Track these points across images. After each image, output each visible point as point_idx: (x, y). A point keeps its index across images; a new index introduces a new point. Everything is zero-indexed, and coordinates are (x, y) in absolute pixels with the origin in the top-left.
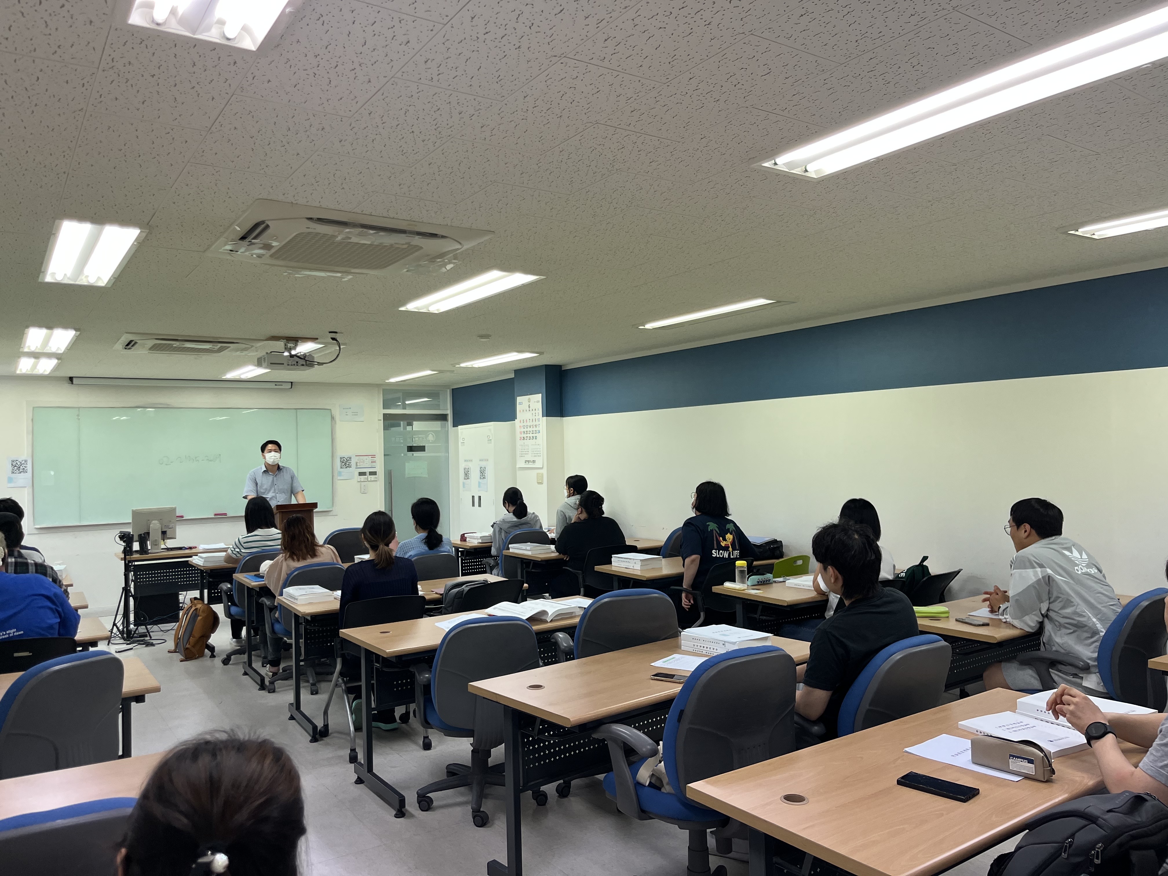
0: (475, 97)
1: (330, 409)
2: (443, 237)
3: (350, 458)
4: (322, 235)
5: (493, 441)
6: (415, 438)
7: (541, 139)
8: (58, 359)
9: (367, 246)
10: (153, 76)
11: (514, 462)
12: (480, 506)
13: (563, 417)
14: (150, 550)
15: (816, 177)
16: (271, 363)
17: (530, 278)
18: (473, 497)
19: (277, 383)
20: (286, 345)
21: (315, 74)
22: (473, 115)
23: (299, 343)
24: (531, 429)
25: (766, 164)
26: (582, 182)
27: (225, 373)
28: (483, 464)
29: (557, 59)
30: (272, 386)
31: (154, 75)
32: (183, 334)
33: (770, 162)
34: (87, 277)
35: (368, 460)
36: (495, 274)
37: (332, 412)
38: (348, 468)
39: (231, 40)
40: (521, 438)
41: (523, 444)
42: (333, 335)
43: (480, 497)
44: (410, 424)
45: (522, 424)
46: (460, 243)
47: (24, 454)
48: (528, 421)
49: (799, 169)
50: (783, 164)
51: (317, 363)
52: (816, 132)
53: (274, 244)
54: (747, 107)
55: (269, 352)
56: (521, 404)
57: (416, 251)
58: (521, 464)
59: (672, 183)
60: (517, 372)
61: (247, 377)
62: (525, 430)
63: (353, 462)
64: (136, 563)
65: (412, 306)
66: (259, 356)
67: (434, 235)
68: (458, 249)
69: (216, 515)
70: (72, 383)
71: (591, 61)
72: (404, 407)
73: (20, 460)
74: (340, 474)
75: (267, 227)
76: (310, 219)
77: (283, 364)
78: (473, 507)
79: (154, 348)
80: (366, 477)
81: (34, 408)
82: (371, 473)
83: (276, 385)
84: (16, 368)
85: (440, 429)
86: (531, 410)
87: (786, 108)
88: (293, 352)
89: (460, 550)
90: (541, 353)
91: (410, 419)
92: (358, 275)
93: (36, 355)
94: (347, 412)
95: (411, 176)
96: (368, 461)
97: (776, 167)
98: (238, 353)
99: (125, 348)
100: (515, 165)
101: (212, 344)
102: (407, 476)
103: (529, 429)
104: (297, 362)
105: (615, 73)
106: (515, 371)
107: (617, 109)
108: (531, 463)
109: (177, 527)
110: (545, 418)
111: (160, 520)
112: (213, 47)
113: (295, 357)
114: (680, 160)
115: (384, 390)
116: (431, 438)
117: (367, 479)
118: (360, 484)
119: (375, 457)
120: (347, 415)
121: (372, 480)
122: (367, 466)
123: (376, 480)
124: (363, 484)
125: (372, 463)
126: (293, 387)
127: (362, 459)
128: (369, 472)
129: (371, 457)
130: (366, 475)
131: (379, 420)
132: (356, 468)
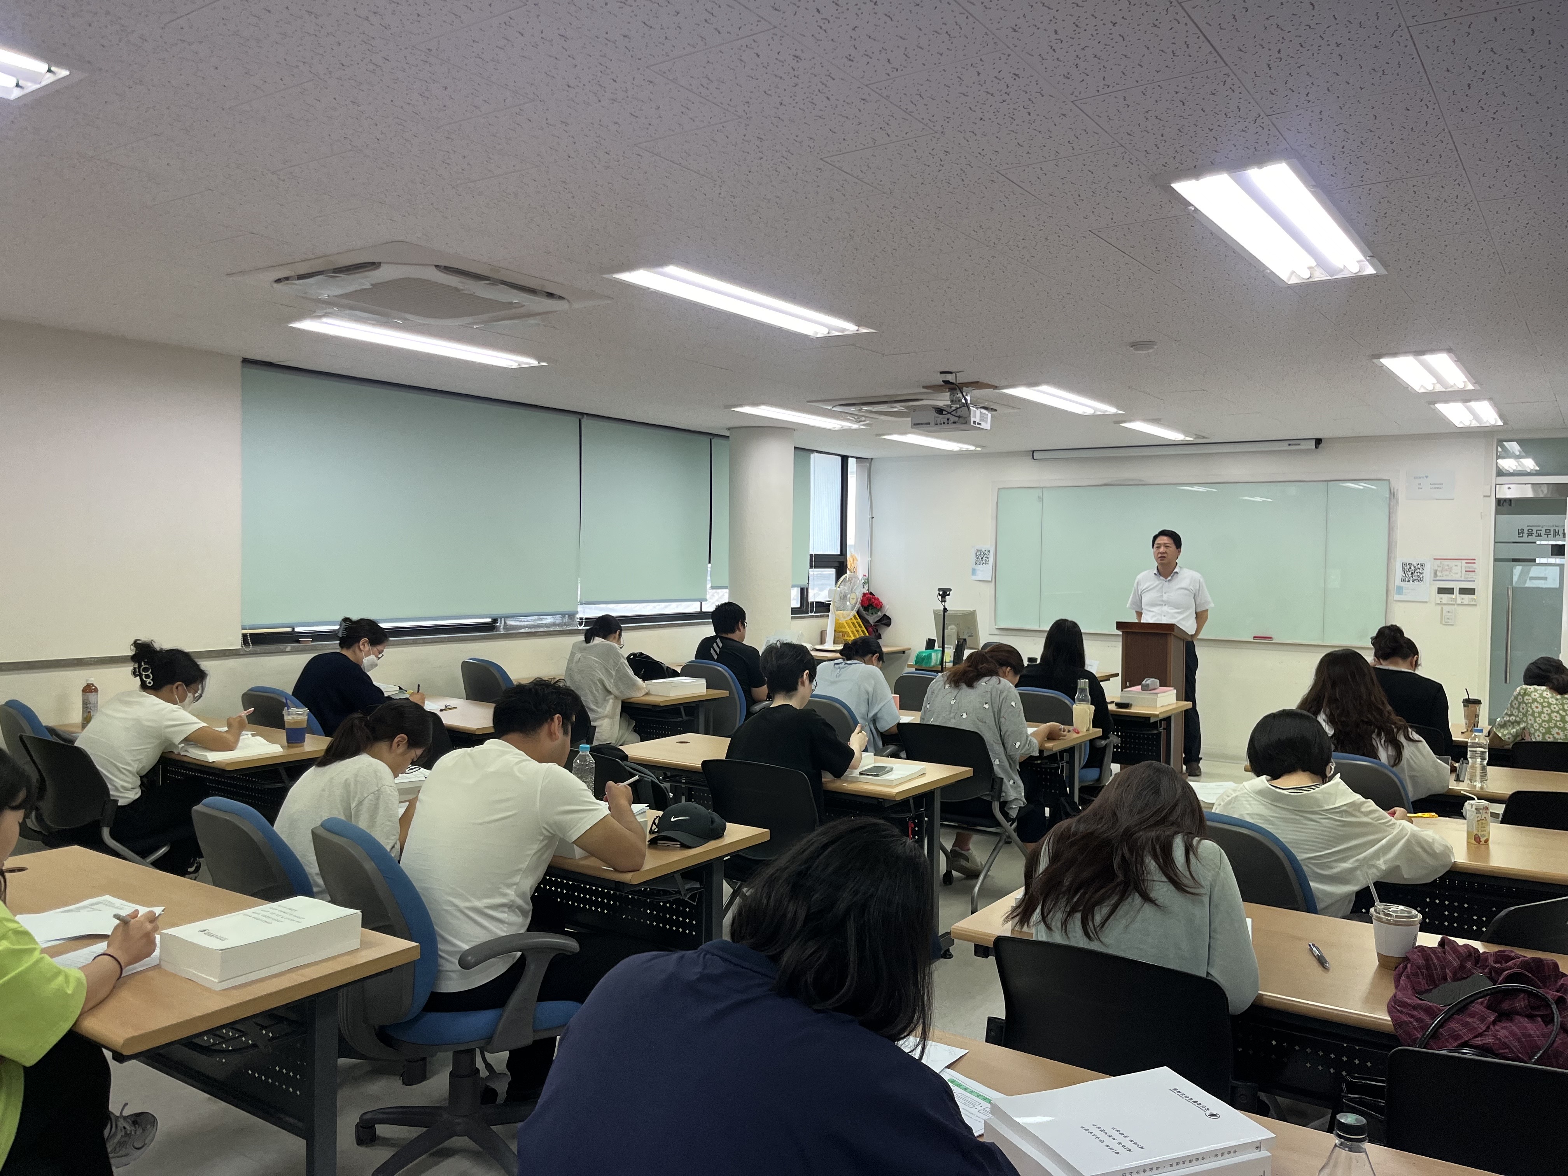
1: (1389, 480)
3: (1422, 563)
19: (1291, 442)
30: (1284, 446)
35: (1459, 567)
37: (1394, 484)
38: (1418, 582)
47: (987, 543)
63: (1430, 571)
70: (1035, 459)
73: (984, 550)
74: (1401, 588)
80: (1453, 596)
81: (998, 488)
82: (1463, 591)
83: (1289, 445)
94: (1420, 484)
96: (1458, 570)
117: (1455, 600)
118: (1439, 607)
119: (1475, 563)
120: (1421, 488)
121: (1465, 603)
122: (1457, 577)
123: (1473, 603)
124: (1444, 607)
125: (1467, 573)
126: (1320, 446)
127: (1448, 565)
128: (1460, 589)
129: (1466, 563)
130: (1453, 594)
131: (1484, 496)
132: (1433, 580)
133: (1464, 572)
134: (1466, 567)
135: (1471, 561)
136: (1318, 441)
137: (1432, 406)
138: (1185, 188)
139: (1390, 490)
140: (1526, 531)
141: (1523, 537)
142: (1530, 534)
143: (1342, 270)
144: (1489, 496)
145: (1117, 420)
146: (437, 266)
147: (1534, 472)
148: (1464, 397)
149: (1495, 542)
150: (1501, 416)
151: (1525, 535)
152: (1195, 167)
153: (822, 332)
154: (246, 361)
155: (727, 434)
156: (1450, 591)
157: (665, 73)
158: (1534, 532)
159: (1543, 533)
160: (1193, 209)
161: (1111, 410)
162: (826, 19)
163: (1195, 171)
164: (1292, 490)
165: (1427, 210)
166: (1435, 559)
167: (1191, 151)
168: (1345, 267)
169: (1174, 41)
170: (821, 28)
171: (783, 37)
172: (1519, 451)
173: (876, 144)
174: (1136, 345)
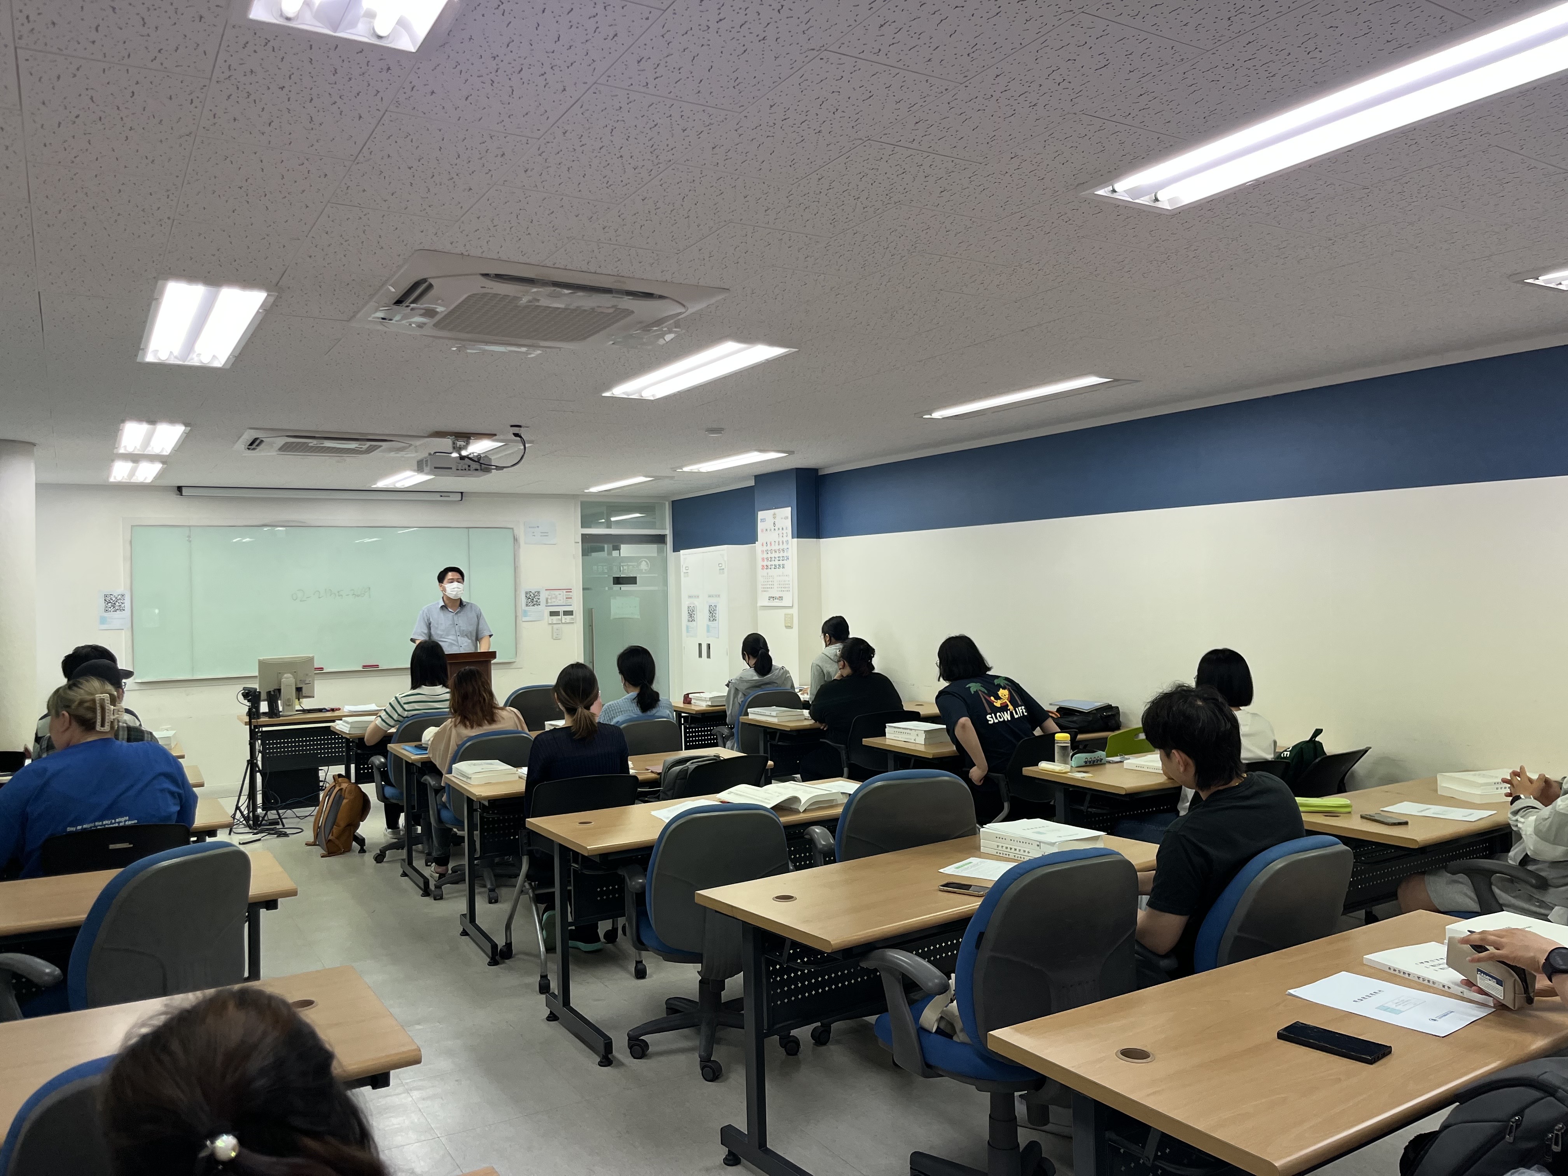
0: (704, 108)
1: (512, 529)
2: (661, 297)
3: (539, 592)
4: (501, 296)
5: (726, 570)
6: (623, 566)
7: (793, 162)
8: (163, 463)
9: (560, 310)
10: (282, 88)
11: (755, 600)
12: (709, 656)
13: (819, 538)
14: (281, 712)
15: (1170, 209)
16: (435, 468)
17: (776, 351)
18: (700, 645)
19: (442, 494)
20: (454, 443)
21: (493, 82)
22: (701, 132)
23: (471, 441)
24: (777, 555)
25: (1101, 192)
26: (848, 220)
27: (375, 481)
28: (713, 601)
29: (815, 53)
30: (437, 497)
31: (284, 87)
32: (320, 429)
33: (1106, 189)
34: (199, 355)
35: (562, 595)
36: (730, 346)
37: (516, 532)
38: (536, 606)
39: (383, 39)
40: (763, 566)
41: (766, 575)
42: (516, 430)
43: (709, 646)
44: (617, 548)
45: (765, 548)
46: (684, 306)
47: (120, 587)
48: (773, 543)
49: (1147, 198)
50: (1124, 191)
51: (495, 467)
52: (1171, 145)
53: (440, 309)
54: (1075, 114)
55: (432, 453)
56: (763, 520)
57: (625, 317)
58: (763, 601)
59: (971, 220)
60: (759, 478)
61: (403, 486)
62: (769, 555)
63: (542, 598)
64: (264, 729)
65: (620, 391)
66: (419, 458)
67: (649, 296)
68: (680, 314)
69: (364, 667)
70: (182, 495)
71: (861, 56)
72: (609, 525)
73: (116, 595)
74: (525, 613)
75: (430, 286)
76: (486, 275)
77: (451, 468)
78: (700, 659)
79: (285, 448)
80: (560, 617)
81: (132, 526)
82: (566, 613)
83: (441, 496)
84: (108, 476)
85: (656, 555)
86: (777, 529)
87: (1130, 114)
88: (464, 453)
89: (683, 715)
90: (791, 453)
91: (616, 542)
92: (548, 350)
93: (135, 458)
94: (533, 533)
95: (619, 216)
96: (561, 598)
97: (1115, 196)
98: (392, 454)
99: (249, 449)
100: (758, 198)
101: (358, 442)
102: (612, 617)
103: (773, 555)
104: (469, 466)
105: (894, 71)
106: (756, 477)
107: (896, 119)
108: (777, 600)
109: (316, 682)
110: (796, 539)
111: (295, 674)
112: (360, 48)
113: (466, 459)
114: (982, 188)
115: (582, 503)
116: (644, 566)
117: (561, 620)
118: (550, 627)
119: (570, 592)
120: (535, 536)
121: (566, 622)
122: (561, 603)
123: (573, 622)
124: (555, 626)
125: (568, 599)
126: (463, 498)
127: (554, 594)
128: (563, 612)
129: (564, 592)
131: (576, 542)
132: (546, 606)
133: (565, 598)
134: (566, 595)
136: (462, 495)
139: (514, 537)
149: (583, 576)
156: (557, 613)
166: (546, 588)
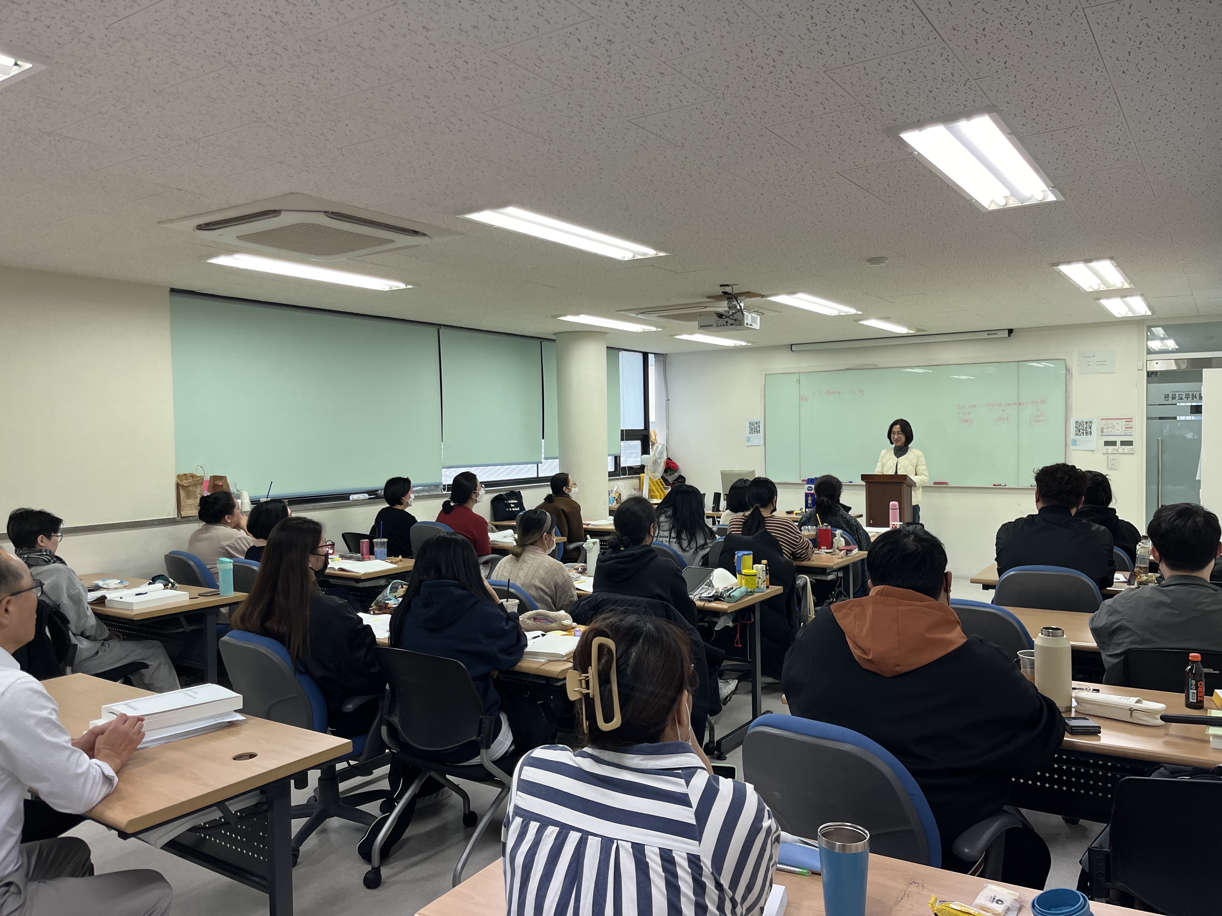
1: (1065, 360)
3: (1091, 422)
30: (985, 335)
35: (1120, 425)
37: (1068, 362)
38: (1088, 435)
47: (758, 417)
63: (1097, 428)
70: (792, 350)
73: (755, 422)
74: (1074, 442)
77: (712, 326)
80: (1116, 447)
81: (762, 375)
82: (1123, 443)
83: (989, 334)
94: (1088, 362)
104: (727, 322)
117: (1118, 450)
118: (1106, 456)
119: (1132, 421)
120: (1090, 365)
121: (1126, 452)
122: (1119, 432)
123: (1132, 452)
124: (1111, 456)
125: (1126, 429)
126: (1012, 334)
127: (1111, 424)
128: (1121, 441)
129: (1125, 421)
130: (1116, 445)
131: (1139, 370)
132: (1101, 435)
133: (1124, 428)
134: (1125, 425)
135: (1129, 420)
136: (1010, 331)
137: (1097, 301)
138: (911, 137)
139: (1066, 367)
140: (1170, 396)
141: (1168, 400)
142: (1174, 398)
143: (1030, 199)
144: (1142, 370)
145: (856, 319)
146: (326, 212)
147: (1175, 350)
148: (1122, 293)
149: (1147, 405)
150: (1150, 308)
151: (1170, 399)
152: (918, 121)
153: (628, 256)
154: (173, 290)
155: (553, 337)
156: (1114, 443)
157: (505, 55)
158: (1177, 396)
159: (1184, 396)
160: (916, 153)
161: (852, 311)
162: (633, 11)
163: (919, 124)
164: (991, 369)
165: (1096, 150)
166: (1101, 419)
167: (915, 109)
168: (1032, 195)
169: (903, 23)
170: (629, 17)
171: (599, 25)
172: (1164, 335)
173: (671, 109)
174: (871, 260)
